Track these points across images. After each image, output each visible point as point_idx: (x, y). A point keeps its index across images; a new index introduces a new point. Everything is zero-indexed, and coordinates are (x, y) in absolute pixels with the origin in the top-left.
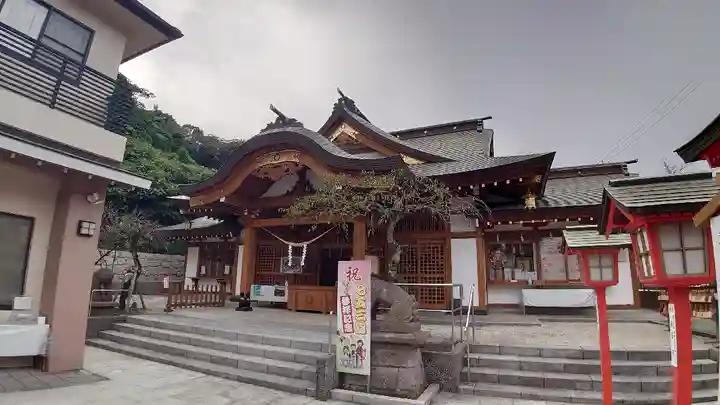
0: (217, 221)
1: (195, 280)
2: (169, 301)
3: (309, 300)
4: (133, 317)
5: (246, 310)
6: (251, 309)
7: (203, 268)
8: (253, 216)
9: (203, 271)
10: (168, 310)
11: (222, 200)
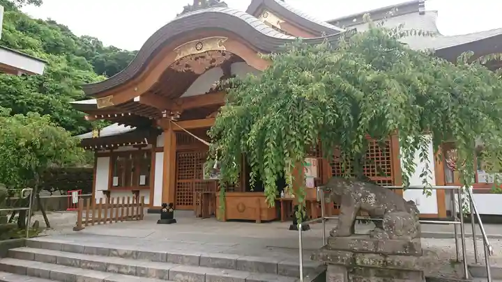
0: (128, 128)
1: (107, 193)
2: (79, 218)
3: (241, 208)
4: (34, 239)
5: (170, 223)
6: (174, 221)
7: (116, 180)
8: (172, 118)
9: (115, 183)
10: (78, 228)
11: (137, 99)
